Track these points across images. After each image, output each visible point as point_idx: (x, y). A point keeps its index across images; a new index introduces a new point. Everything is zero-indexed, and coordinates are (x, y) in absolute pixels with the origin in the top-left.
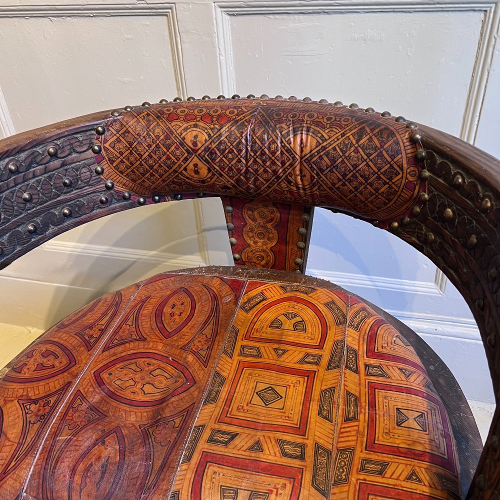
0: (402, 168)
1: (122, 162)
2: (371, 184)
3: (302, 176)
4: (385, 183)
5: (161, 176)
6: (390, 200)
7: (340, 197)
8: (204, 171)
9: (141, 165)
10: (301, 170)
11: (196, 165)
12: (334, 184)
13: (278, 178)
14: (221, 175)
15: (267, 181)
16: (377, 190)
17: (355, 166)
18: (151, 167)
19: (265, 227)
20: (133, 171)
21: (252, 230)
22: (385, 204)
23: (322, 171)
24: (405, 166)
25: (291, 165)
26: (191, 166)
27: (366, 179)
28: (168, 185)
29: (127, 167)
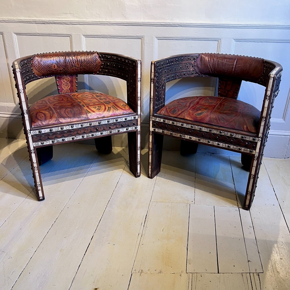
0: (97, 59)
1: (37, 67)
2: (92, 63)
3: (78, 65)
4: (95, 63)
5: (46, 69)
6: (96, 66)
7: (87, 68)
8: (56, 67)
9: (42, 67)
10: (78, 63)
11: (54, 65)
12: (85, 65)
13: (73, 66)
14: (60, 67)
15: (70, 67)
16: (94, 65)
17: (89, 60)
18: (44, 67)
19: (67, 83)
20: (39, 69)
21: (64, 85)
22: (96, 67)
23: (82, 62)
24: (98, 59)
25: (75, 63)
26: (53, 66)
27: (91, 62)
28: (47, 72)
29: (38, 68)
